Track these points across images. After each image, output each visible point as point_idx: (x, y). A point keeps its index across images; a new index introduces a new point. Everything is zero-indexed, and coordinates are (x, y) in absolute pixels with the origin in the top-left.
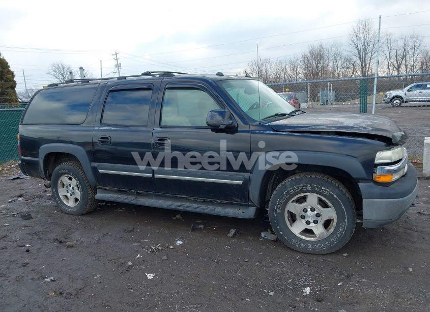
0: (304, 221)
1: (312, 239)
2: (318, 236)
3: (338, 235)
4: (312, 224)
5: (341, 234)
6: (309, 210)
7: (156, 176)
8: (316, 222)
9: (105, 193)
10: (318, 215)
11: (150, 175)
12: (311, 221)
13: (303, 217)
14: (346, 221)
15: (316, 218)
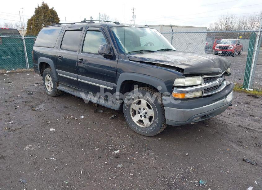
0: (139, 115)
1: (142, 126)
2: (145, 125)
3: (154, 126)
4: (143, 118)
5: (155, 125)
6: (142, 109)
7: (79, 80)
8: (145, 117)
9: (62, 86)
10: (146, 113)
11: (75, 79)
12: (143, 116)
13: (139, 113)
14: (158, 118)
15: (145, 114)
